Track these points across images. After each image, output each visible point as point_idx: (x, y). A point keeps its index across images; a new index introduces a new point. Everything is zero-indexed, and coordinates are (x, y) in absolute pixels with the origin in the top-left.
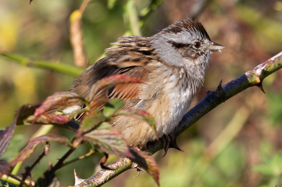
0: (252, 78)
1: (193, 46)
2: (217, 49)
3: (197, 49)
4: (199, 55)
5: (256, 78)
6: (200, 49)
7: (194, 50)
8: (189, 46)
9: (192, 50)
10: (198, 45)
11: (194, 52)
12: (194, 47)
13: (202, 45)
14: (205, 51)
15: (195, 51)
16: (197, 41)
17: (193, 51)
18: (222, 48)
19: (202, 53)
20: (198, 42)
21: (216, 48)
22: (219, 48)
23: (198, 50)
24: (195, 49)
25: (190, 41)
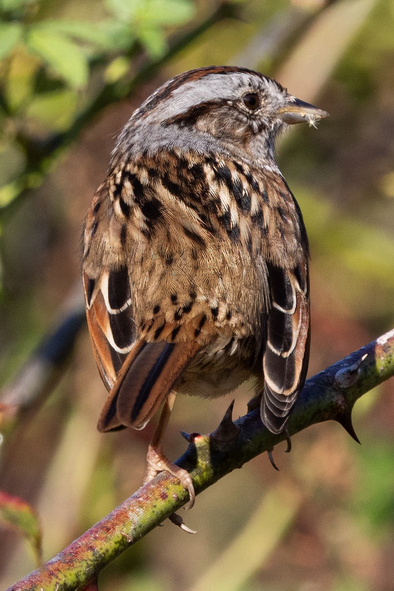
0: (321, 398)
1: (241, 104)
2: (303, 115)
3: (251, 112)
4: (254, 134)
5: (333, 397)
6: (257, 115)
7: (241, 116)
8: (227, 104)
9: (236, 114)
10: (253, 100)
11: (241, 121)
12: (242, 106)
13: (263, 103)
14: (270, 122)
15: (245, 119)
16: (250, 91)
17: (237, 119)
18: (319, 115)
19: (262, 127)
20: (253, 94)
21: (300, 114)
22: (309, 115)
23: (252, 117)
24: (243, 114)
25: (231, 92)
